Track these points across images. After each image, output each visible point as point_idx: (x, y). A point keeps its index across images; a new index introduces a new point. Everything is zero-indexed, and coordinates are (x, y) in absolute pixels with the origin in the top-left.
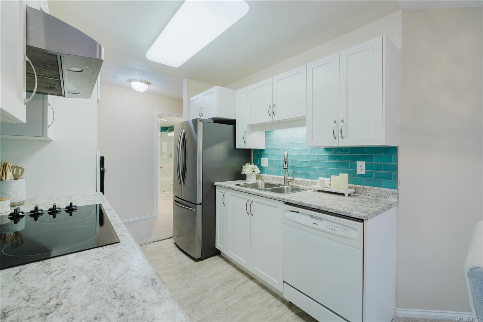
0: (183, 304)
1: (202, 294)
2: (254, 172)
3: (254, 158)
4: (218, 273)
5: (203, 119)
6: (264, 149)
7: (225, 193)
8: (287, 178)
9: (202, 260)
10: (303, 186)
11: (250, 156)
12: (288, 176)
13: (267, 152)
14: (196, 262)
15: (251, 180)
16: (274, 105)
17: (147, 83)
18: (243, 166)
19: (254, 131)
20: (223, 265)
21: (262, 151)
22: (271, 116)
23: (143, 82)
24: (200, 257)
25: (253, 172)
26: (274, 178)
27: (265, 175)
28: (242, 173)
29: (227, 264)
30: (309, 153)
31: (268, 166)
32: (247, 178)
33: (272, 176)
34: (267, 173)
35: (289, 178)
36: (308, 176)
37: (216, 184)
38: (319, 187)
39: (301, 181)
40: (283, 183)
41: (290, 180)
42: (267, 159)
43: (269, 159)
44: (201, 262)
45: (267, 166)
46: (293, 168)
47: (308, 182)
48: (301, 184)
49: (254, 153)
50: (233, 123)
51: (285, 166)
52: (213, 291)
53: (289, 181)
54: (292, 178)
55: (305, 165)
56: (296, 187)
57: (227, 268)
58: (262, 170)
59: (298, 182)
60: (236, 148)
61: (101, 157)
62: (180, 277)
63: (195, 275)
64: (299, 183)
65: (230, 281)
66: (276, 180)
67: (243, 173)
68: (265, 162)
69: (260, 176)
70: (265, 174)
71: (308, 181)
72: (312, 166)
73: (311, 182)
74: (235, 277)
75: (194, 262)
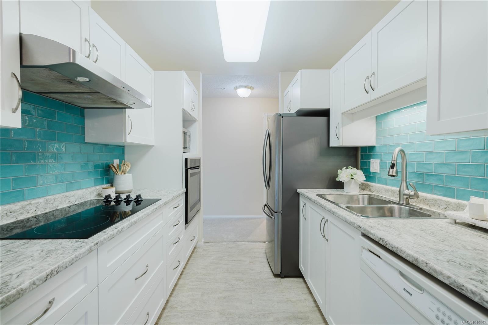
0: (235, 320)
1: (259, 318)
2: (353, 179)
3: (361, 160)
4: (291, 301)
5: (282, 114)
6: (374, 147)
7: (305, 203)
8: (404, 191)
9: (282, 278)
10: (438, 209)
11: (356, 156)
12: (408, 189)
13: (378, 151)
14: (275, 277)
15: (351, 190)
16: (374, 74)
17: (250, 88)
18: (339, 171)
19: (353, 121)
20: (302, 293)
21: (371, 149)
22: (369, 93)
23: (246, 87)
24: (279, 273)
25: (351, 179)
26: (387, 191)
27: (375, 185)
28: (337, 179)
29: (308, 294)
30: (453, 148)
31: (380, 170)
32: (344, 187)
33: (385, 187)
34: (379, 182)
35: (407, 192)
36: (450, 192)
37: (299, 191)
38: (466, 216)
39: (435, 200)
40: (396, 200)
41: (409, 195)
42: (379, 160)
43: (381, 160)
44: (280, 279)
45: (379, 172)
46: (421, 176)
47: (448, 205)
48: (434, 205)
49: (361, 153)
50: (325, 113)
51: (393, 172)
52: (271, 321)
53: (407, 198)
54: (412, 193)
55: (444, 171)
56: (421, 209)
57: (305, 299)
58: (369, 176)
59: (428, 201)
60: (330, 146)
61: (186, 158)
62: (249, 288)
63: (265, 293)
64: (431, 203)
65: (299, 319)
66: (390, 193)
67: (339, 180)
68: (375, 165)
69: (368, 185)
70: (375, 183)
71: (448, 202)
72: (460, 173)
73: (455, 204)
74: (308, 316)
75: (273, 276)
